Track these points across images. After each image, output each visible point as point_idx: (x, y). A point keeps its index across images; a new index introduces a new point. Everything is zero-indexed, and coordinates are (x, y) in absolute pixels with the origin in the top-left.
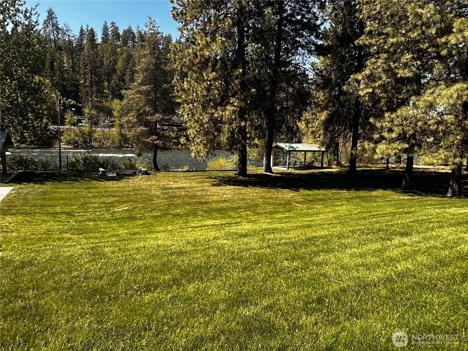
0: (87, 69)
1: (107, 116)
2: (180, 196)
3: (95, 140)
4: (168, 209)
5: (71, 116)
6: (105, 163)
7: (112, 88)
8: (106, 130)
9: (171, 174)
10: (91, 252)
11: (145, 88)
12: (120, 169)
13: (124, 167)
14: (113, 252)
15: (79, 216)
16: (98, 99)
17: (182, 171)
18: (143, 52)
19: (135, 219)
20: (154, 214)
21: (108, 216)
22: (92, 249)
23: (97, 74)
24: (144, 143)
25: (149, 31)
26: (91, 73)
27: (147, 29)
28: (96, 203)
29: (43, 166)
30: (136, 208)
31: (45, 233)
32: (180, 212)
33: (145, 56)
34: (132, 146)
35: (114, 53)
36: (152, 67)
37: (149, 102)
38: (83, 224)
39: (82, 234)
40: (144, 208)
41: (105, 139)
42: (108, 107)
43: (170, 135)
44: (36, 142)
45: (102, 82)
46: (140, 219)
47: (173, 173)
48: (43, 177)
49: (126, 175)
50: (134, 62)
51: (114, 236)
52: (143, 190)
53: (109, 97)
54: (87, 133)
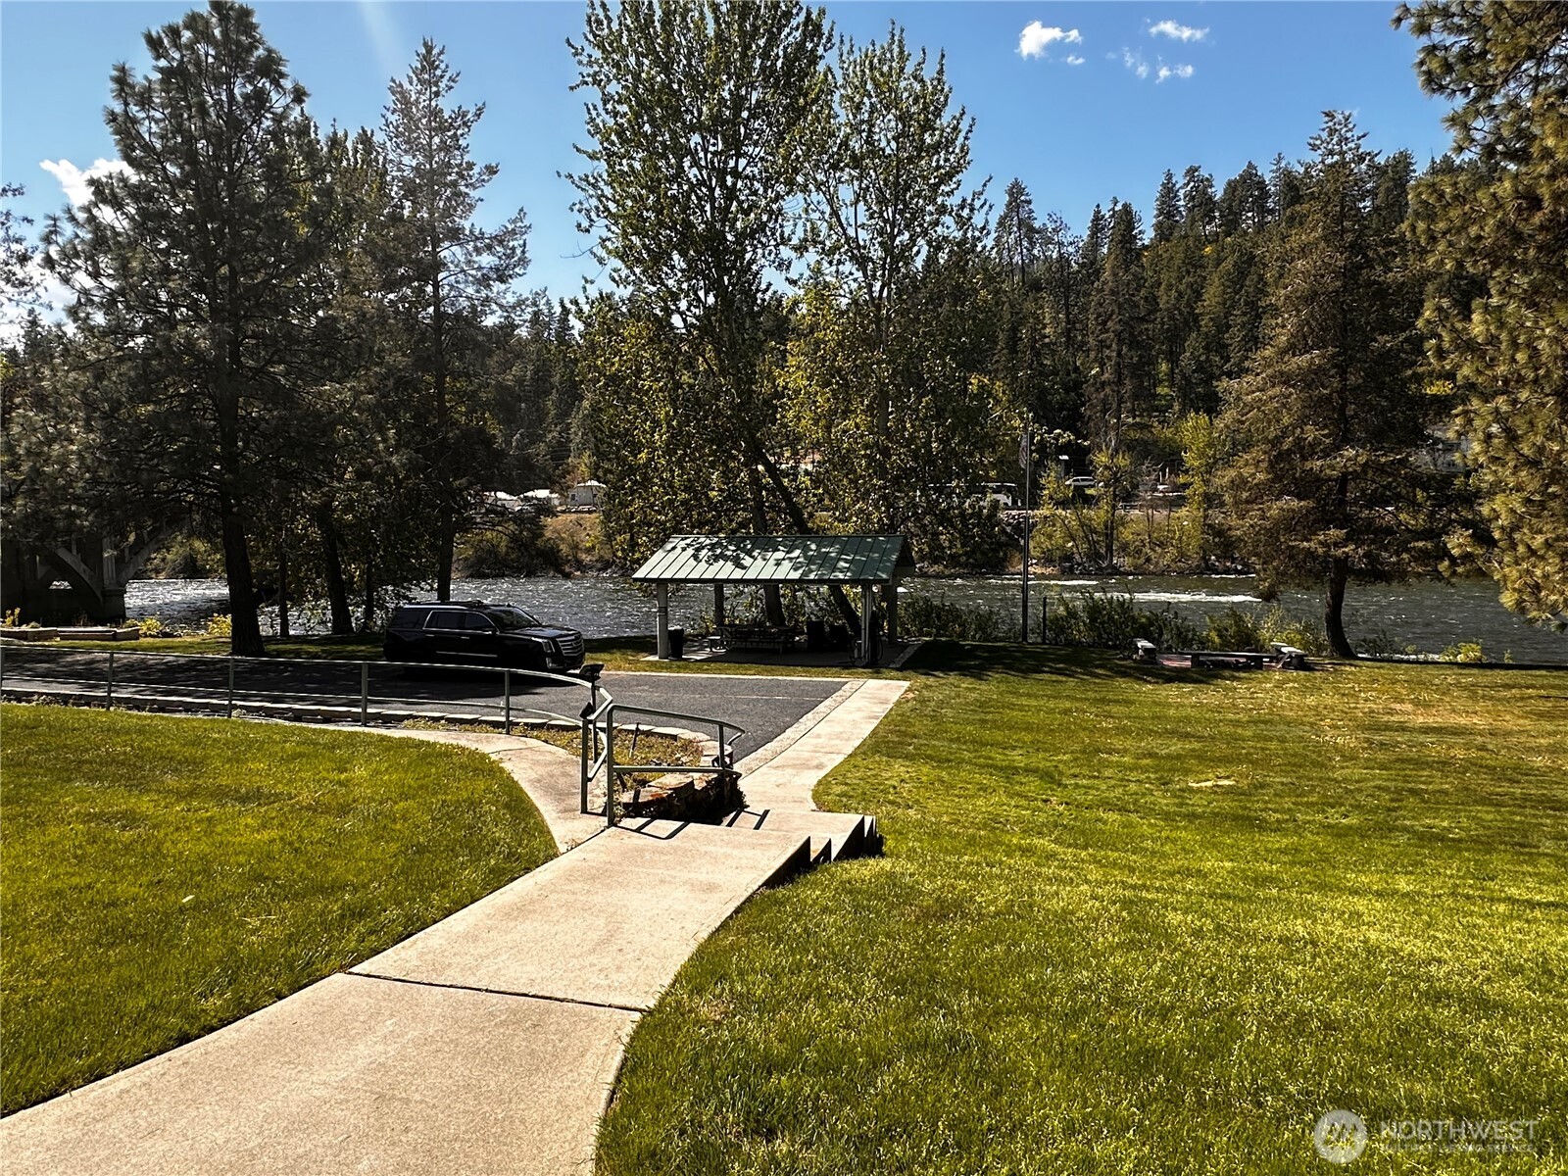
0: (1107, 331)
1: (1163, 470)
2: (1444, 763)
3: (1124, 547)
4: (1395, 810)
5: (1058, 479)
6: (1154, 624)
7: (1184, 377)
8: (1160, 515)
9: (1401, 673)
10: (1124, 914)
11: (1302, 360)
12: (1203, 643)
13: (1217, 640)
14: (1198, 934)
15: (1077, 786)
16: (1138, 419)
17: (1451, 663)
18: (1298, 238)
19: (1259, 827)
20: (1334, 817)
21: (1165, 802)
22: (1127, 904)
23: (1138, 342)
24: (1292, 553)
25: (1323, 162)
26: (1121, 342)
27: (1315, 157)
28: (1126, 751)
29: (980, 628)
30: (1262, 786)
31: (985, 825)
32: (1449, 830)
33: (1304, 251)
34: (1245, 565)
35: (1194, 263)
36: (1332, 284)
37: (1315, 408)
38: (1087, 814)
39: (1085, 848)
40: (1294, 790)
41: (1153, 544)
42: (1167, 440)
43: (1400, 523)
44: (963, 559)
45: (1153, 362)
46: (1278, 828)
47: (1414, 672)
48: (980, 658)
49: (1226, 666)
50: (1261, 278)
51: (1188, 873)
52: (1288, 724)
53: (1171, 407)
54: (1100, 528)
